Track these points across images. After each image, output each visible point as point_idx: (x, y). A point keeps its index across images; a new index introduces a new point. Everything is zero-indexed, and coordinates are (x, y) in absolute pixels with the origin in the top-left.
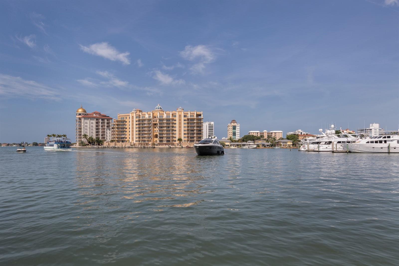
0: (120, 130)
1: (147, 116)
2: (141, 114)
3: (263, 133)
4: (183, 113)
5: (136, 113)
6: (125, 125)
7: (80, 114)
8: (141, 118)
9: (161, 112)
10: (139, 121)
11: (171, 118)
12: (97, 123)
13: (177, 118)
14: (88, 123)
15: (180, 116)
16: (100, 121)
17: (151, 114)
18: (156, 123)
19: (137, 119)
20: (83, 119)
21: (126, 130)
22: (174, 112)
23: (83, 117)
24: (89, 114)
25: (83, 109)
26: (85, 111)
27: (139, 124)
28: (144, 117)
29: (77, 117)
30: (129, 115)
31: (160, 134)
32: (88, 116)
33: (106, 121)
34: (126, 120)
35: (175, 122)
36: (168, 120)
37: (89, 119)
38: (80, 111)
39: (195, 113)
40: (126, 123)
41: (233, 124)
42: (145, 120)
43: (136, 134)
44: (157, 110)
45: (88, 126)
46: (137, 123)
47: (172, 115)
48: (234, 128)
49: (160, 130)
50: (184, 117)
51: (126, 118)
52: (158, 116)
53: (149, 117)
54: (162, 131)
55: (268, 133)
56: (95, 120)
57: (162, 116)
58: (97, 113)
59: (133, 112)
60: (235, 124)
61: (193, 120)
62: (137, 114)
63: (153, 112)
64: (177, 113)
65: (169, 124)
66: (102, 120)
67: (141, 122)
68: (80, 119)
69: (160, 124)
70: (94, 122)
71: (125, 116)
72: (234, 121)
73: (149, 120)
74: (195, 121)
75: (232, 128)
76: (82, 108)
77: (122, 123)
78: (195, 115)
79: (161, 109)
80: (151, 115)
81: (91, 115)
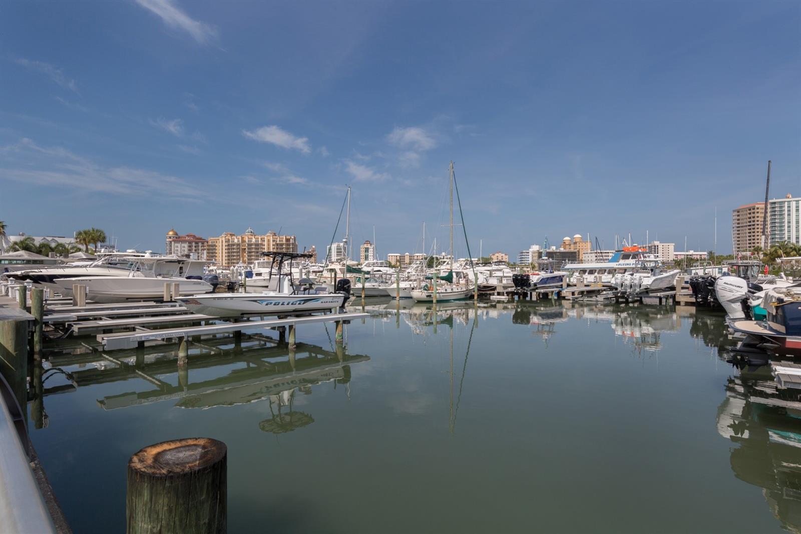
0: (211, 255)
1: (236, 241)
2: (230, 238)
3: (405, 257)
4: (272, 237)
5: (225, 237)
6: (215, 249)
7: (170, 238)
8: (230, 243)
9: (250, 237)
10: (228, 245)
11: (260, 242)
12: (190, 246)
13: (266, 243)
14: (179, 246)
15: (269, 241)
16: (194, 244)
17: (240, 238)
18: (245, 247)
19: (227, 244)
20: (173, 243)
21: (216, 255)
22: (263, 237)
23: (173, 241)
24: (181, 237)
25: (174, 232)
26: (176, 234)
27: (229, 249)
28: (233, 241)
29: (167, 240)
30: (219, 239)
31: (248, 259)
32: (180, 239)
33: (200, 244)
34: (217, 244)
35: (263, 247)
36: (257, 245)
37: (180, 243)
38: (171, 233)
39: (284, 237)
40: (216, 248)
41: (366, 246)
42: (234, 245)
43: (226, 260)
44: (247, 234)
45: (179, 250)
46: (227, 248)
47: (261, 239)
48: (367, 250)
49: (248, 256)
50: (273, 241)
51: (216, 242)
52: (247, 241)
53: (238, 241)
54: (251, 256)
55: (410, 257)
56: (187, 243)
57: (251, 241)
58: (191, 236)
59: (223, 235)
60: (369, 246)
61: (282, 245)
62: (227, 238)
63: (243, 236)
64: (266, 238)
65: (258, 249)
66: (197, 243)
67: (230, 246)
68: (171, 242)
69: (249, 249)
70: (186, 245)
71: (215, 240)
72: (368, 242)
73: (238, 245)
74: (284, 246)
75: (364, 250)
76: (173, 230)
77: (212, 248)
78: (284, 240)
79: (251, 232)
80: (240, 240)
81: (184, 237)
